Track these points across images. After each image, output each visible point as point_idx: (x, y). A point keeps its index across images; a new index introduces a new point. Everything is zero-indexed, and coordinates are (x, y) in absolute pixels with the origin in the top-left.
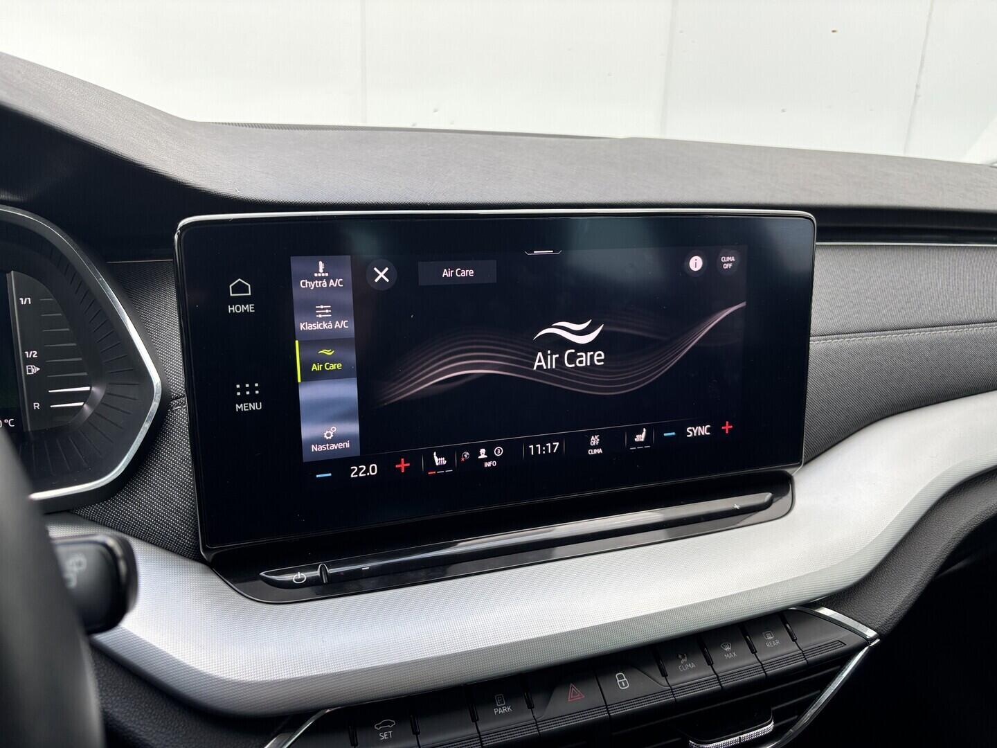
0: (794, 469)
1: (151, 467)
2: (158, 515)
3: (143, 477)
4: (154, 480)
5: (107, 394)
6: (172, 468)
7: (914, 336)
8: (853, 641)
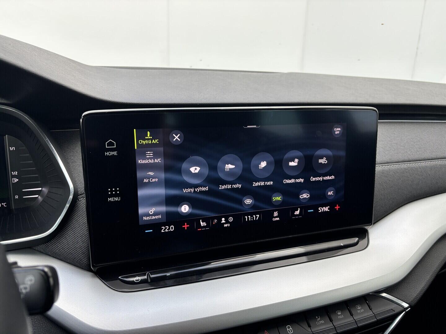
0: (368, 227)
1: (68, 227)
2: (71, 249)
3: (65, 232)
4: (70, 233)
5: (49, 192)
6: (78, 228)
7: (423, 164)
8: (398, 309)
